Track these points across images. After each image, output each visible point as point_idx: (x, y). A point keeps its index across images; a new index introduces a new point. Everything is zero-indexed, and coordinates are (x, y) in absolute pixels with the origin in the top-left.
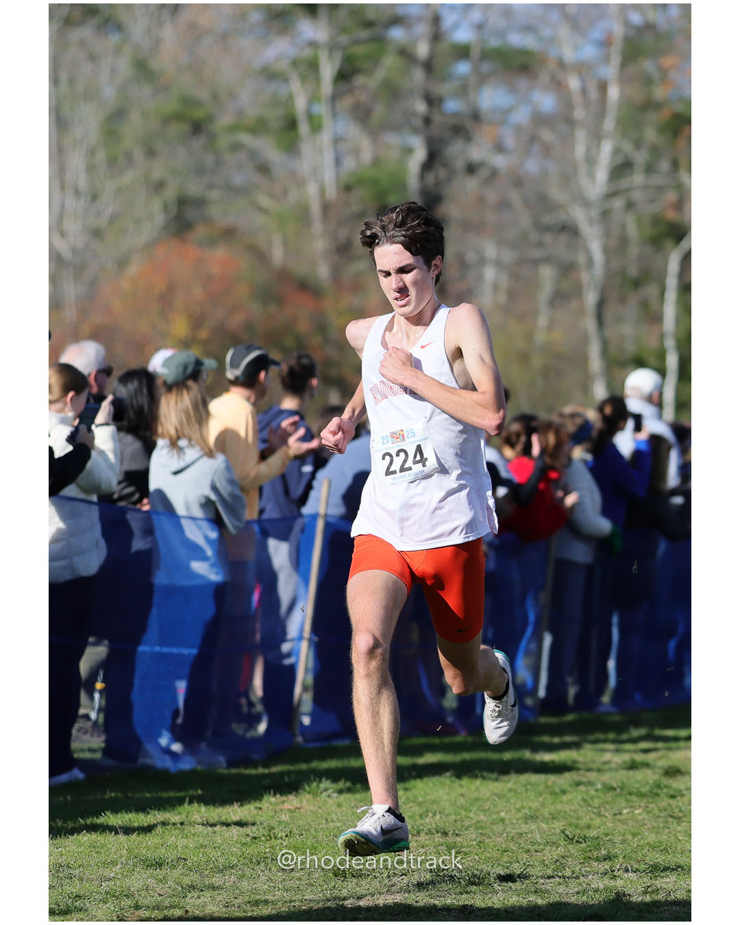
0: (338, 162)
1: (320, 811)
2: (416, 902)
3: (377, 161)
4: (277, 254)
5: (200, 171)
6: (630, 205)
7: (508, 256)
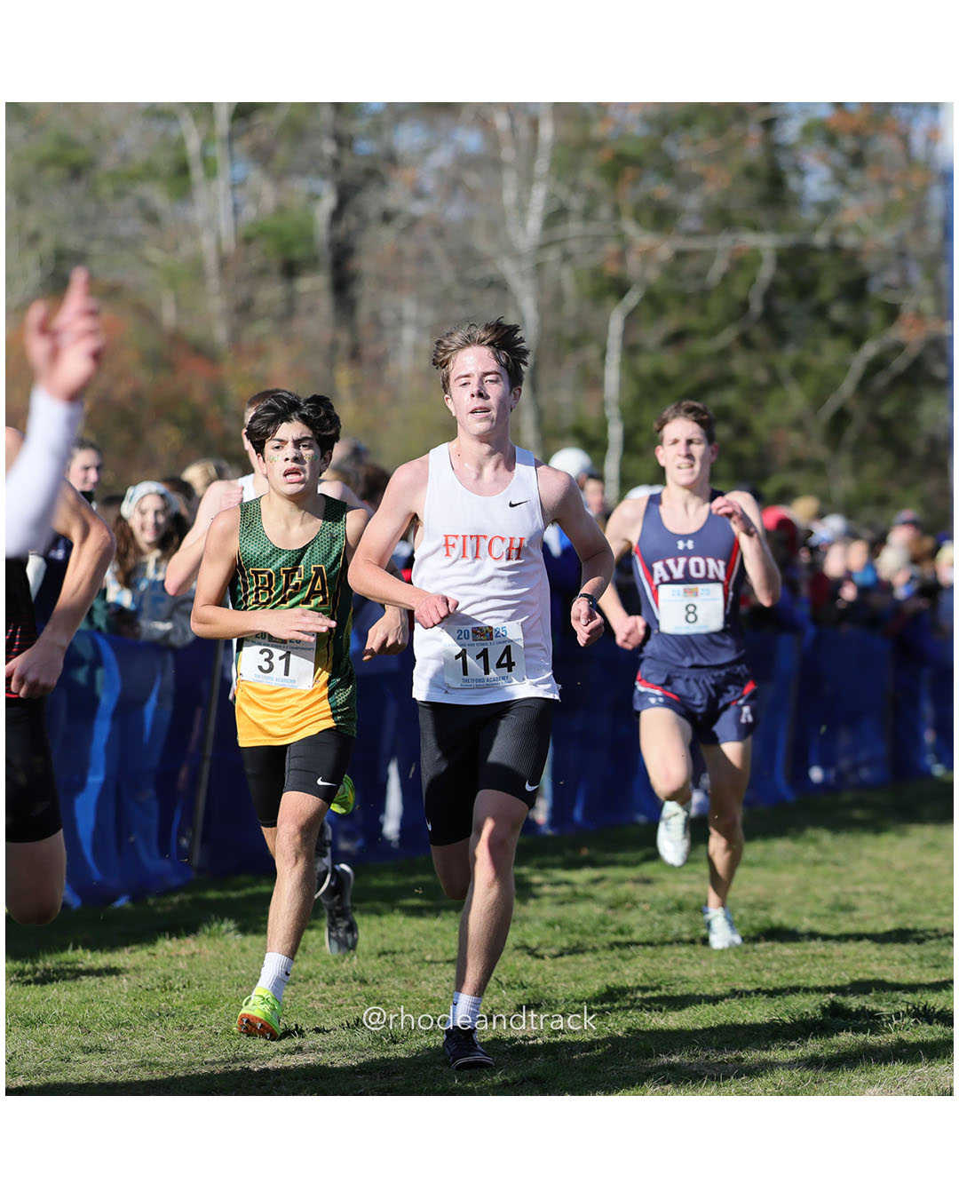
0: (236, 210)
1: (222, 956)
2: (332, 1063)
3: (281, 209)
4: (168, 315)
5: (81, 220)
6: (566, 257)
7: (429, 316)
